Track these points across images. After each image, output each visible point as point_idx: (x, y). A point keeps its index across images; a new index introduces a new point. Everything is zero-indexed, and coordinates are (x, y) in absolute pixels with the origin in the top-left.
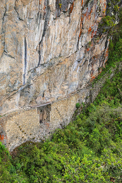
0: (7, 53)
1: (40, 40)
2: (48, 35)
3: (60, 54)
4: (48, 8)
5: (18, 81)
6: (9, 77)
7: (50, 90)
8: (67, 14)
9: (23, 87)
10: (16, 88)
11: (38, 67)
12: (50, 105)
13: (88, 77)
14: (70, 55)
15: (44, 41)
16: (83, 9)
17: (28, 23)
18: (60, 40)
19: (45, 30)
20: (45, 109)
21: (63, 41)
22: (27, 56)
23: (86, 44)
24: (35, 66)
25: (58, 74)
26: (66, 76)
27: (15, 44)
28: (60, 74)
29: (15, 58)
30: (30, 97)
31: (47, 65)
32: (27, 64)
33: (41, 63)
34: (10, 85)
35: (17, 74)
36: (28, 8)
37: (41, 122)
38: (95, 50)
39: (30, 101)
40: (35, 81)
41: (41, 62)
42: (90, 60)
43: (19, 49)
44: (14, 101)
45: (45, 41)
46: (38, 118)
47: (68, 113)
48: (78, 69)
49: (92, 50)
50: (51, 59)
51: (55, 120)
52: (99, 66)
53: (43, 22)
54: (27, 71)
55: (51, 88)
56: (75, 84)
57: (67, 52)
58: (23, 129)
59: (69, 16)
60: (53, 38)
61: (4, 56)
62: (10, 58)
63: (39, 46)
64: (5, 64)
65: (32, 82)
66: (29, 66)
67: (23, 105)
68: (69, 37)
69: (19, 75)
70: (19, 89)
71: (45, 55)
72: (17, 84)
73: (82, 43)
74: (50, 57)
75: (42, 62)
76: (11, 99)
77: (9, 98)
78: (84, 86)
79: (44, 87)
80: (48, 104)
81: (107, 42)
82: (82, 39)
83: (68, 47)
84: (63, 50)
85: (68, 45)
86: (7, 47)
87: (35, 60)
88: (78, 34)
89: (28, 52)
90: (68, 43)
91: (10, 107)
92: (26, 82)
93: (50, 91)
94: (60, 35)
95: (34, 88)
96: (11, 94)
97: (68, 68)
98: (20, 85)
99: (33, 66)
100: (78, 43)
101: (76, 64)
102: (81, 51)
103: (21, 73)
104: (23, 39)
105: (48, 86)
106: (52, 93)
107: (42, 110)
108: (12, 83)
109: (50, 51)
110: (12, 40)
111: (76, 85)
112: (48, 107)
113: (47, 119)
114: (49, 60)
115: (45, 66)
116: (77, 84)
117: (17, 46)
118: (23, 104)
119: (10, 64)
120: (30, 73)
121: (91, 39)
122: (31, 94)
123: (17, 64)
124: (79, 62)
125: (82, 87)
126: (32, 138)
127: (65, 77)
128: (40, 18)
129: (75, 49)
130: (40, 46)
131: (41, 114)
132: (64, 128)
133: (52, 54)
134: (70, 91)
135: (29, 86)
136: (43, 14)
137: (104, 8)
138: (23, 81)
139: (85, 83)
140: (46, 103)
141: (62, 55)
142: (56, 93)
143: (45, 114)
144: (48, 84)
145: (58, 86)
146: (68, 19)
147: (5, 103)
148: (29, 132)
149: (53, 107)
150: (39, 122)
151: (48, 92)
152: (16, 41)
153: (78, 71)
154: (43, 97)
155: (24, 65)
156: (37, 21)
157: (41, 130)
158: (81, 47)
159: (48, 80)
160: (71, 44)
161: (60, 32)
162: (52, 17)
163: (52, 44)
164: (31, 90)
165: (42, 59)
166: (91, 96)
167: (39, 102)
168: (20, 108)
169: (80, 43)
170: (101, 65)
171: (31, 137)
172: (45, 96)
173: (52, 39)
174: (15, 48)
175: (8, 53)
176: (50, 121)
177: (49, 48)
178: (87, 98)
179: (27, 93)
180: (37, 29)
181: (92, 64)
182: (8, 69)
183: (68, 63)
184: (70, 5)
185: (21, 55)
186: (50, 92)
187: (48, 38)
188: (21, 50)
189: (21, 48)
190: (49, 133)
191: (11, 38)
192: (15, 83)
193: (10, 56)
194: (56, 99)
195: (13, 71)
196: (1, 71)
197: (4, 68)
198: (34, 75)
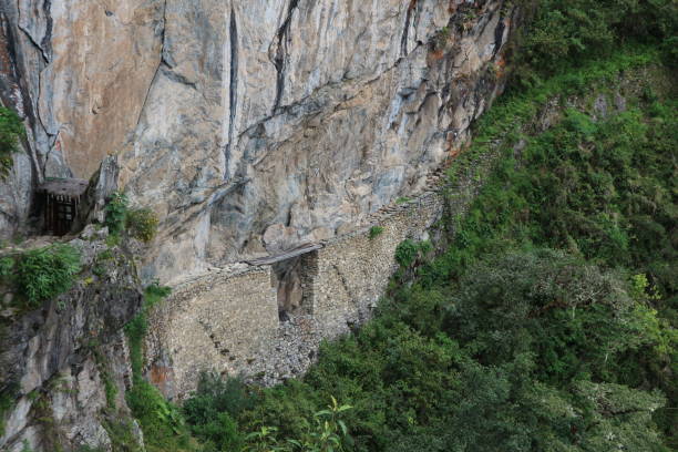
0: (170, 67)
1: (282, 22)
2: (311, 5)
3: (347, 71)
5: (205, 170)
6: (175, 157)
7: (309, 199)
9: (222, 191)
10: (199, 194)
11: (273, 119)
12: (313, 254)
13: (438, 151)
14: (379, 72)
15: (294, 25)
18: (349, 20)
20: (296, 270)
21: (358, 26)
22: (239, 77)
23: (433, 34)
24: (262, 113)
25: (339, 143)
26: (365, 150)
27: (199, 34)
28: (346, 143)
29: (198, 86)
30: (242, 225)
31: (301, 111)
32: (239, 108)
33: (283, 103)
34: (181, 185)
35: (203, 145)
37: (283, 315)
38: (461, 57)
39: (242, 240)
40: (261, 166)
41: (282, 98)
42: (446, 91)
43: (211, 53)
44: (190, 241)
45: (300, 22)
46: (273, 300)
47: (373, 282)
48: (403, 123)
49: (451, 56)
50: (317, 89)
52: (476, 111)
54: (236, 134)
55: (314, 191)
56: (393, 177)
57: (369, 61)
58: (225, 343)
60: (326, 14)
61: (162, 79)
62: (180, 87)
63: (277, 40)
64: (163, 108)
65: (250, 170)
66: (245, 114)
67: (218, 255)
68: (377, 10)
69: (211, 147)
70: (210, 200)
71: (297, 75)
72: (202, 180)
73: (420, 30)
74: (314, 81)
75: (287, 100)
76: (182, 236)
77: (175, 234)
78: (422, 182)
79: (290, 190)
80: (308, 250)
81: (500, 28)
82: (417, 17)
83: (375, 46)
84: (357, 57)
85: (375, 38)
86: (174, 45)
87: (264, 93)
89: (242, 66)
90: (373, 29)
91: (178, 264)
92: (232, 173)
93: (311, 203)
95: (256, 192)
96: (183, 217)
97: (373, 121)
98: (211, 184)
99: (255, 115)
100: (406, 30)
101: (396, 104)
102: (414, 58)
103: (218, 140)
104: (227, 17)
105: (304, 186)
106: (318, 212)
107: (283, 275)
108: (186, 178)
109: (314, 59)
110: (189, 20)
111: (396, 181)
112: (306, 261)
113: (301, 303)
114: (311, 91)
115: (295, 115)
116: (400, 178)
117: (205, 42)
118: (221, 253)
119: (181, 109)
120: (246, 139)
121: (448, 17)
122: (248, 216)
123: (203, 109)
124: (405, 97)
125: (418, 189)
126: (253, 373)
127: (360, 153)
129: (397, 51)
130: (283, 40)
131: (280, 285)
133: (318, 71)
134: (378, 202)
135: (239, 188)
138: (223, 169)
139: (426, 172)
140: (300, 248)
141: (354, 72)
142: (331, 210)
143: (295, 288)
144: (303, 178)
145: (338, 187)
147: (164, 249)
148: (243, 353)
149: (323, 263)
150: (276, 317)
151: (306, 209)
152: (202, 24)
153: (402, 130)
154: (288, 224)
155: (228, 112)
157: (285, 344)
158: (416, 44)
159: (303, 164)
160: (384, 34)
163: (323, 34)
164: (246, 202)
165: (287, 89)
166: (447, 217)
167: (274, 243)
168: (210, 266)
169: (411, 31)
170: (481, 110)
171: (251, 371)
172: (295, 222)
173: (322, 17)
174: (199, 48)
175: (176, 70)
176: (315, 311)
177: (312, 50)
178: (434, 227)
179: (234, 211)
181: (452, 107)
182: (174, 127)
185: (217, 75)
186: (312, 209)
187: (310, 12)
188: (219, 56)
189: (218, 48)
190: (311, 355)
191: (187, 16)
192: (195, 178)
193: (181, 79)
194: (331, 234)
195: (190, 133)
196: (150, 134)
197: (161, 123)
198: (257, 147)
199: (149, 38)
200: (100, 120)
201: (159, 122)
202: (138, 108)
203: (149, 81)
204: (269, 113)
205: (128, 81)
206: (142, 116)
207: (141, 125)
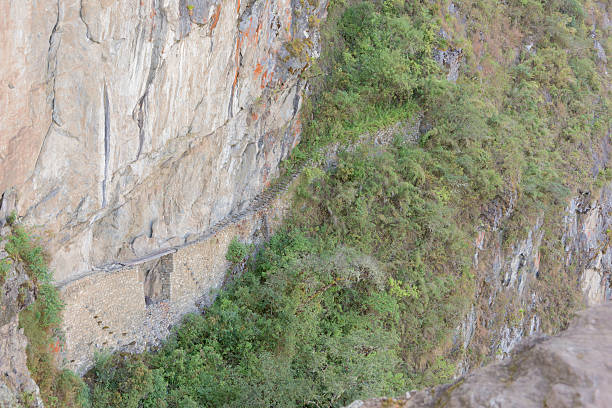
0: (59, 126)
1: (142, 94)
2: (162, 82)
3: (190, 129)
4: (163, 13)
5: (88, 200)
6: (65, 190)
7: (166, 218)
8: (206, 28)
9: (101, 214)
10: (83, 216)
11: (138, 162)
12: (170, 256)
13: (258, 184)
14: (213, 129)
15: (150, 96)
16: (240, 20)
17: (111, 50)
18: (190, 93)
19: (153, 69)
20: (158, 271)
21: (197, 97)
22: (111, 133)
23: (251, 103)
24: (129, 158)
25: (187, 178)
26: (205, 181)
27: (80, 102)
28: (191, 179)
29: (81, 138)
30: (117, 238)
31: (158, 156)
32: (112, 155)
33: (144, 150)
34: (69, 209)
35: (86, 181)
36: (112, 14)
37: (148, 300)
38: (270, 119)
39: (117, 248)
40: (130, 196)
41: (144, 147)
42: (261, 142)
43: (90, 114)
44: (77, 250)
45: (155, 94)
46: (141, 290)
47: (213, 275)
48: (232, 164)
49: (264, 118)
50: (169, 141)
51: (182, 293)
52: (282, 156)
53: (149, 47)
54: (110, 173)
55: (170, 213)
56: (226, 201)
57: (206, 122)
58: (106, 322)
59: (211, 35)
60: (174, 88)
61: (53, 134)
62: (67, 139)
63: (138, 107)
64: (54, 155)
65: (122, 200)
66: (116, 159)
67: (99, 259)
68: (211, 86)
69: (91, 182)
70: (92, 220)
71: (154, 130)
72: (85, 206)
73: (241, 100)
74: (166, 135)
75: (147, 148)
76: (71, 246)
77: (67, 245)
78: (246, 205)
79: (151, 212)
80: (166, 254)
81: (297, 98)
82: (239, 91)
83: (210, 111)
84: (197, 118)
85: (209, 106)
86: (61, 109)
87: (130, 143)
88: (232, 77)
89: (113, 123)
90: (209, 100)
92: (108, 200)
93: (167, 221)
94: (190, 80)
95: (126, 214)
97: (210, 163)
98: (93, 209)
99: (124, 159)
100: (232, 100)
101: (227, 151)
102: (238, 119)
103: (96, 178)
104: (101, 90)
105: (162, 208)
106: (172, 227)
107: (148, 272)
108: (74, 204)
109: (166, 121)
110: (73, 92)
111: (228, 204)
112: (165, 262)
113: (162, 292)
114: (165, 142)
115: (154, 159)
116: (231, 202)
117: (85, 107)
118: (101, 258)
119: (68, 156)
120: (118, 177)
121: (260, 91)
122: (121, 231)
123: (84, 155)
124: (233, 146)
125: (243, 209)
126: (127, 343)
127: (202, 185)
128: (143, 37)
129: (226, 115)
130: (143, 106)
131: (146, 280)
132: (205, 313)
133: (169, 128)
134: (216, 219)
135: (114, 211)
136: (148, 29)
137: (287, 20)
138: (101, 198)
139: (249, 198)
140: (160, 253)
141: (195, 130)
142: (181, 225)
143: (157, 281)
144: (161, 204)
145: (187, 208)
146: (207, 42)
147: (58, 256)
148: (119, 329)
149: (177, 262)
150: (143, 302)
151: (163, 224)
152: (82, 94)
153: (231, 169)
154: (151, 236)
155: (103, 157)
156: (134, 47)
157: (151, 321)
158: (239, 109)
159: (161, 194)
160: (216, 103)
161: (189, 74)
162: (171, 36)
163: (172, 104)
164: (119, 221)
165: (147, 140)
166: (265, 229)
167: (141, 250)
168: (93, 267)
169: (235, 100)
170: (286, 154)
171: (126, 341)
172: (155, 235)
173: (171, 90)
174: (80, 112)
175: (63, 127)
176: (171, 297)
177: (164, 113)
178: (255, 235)
179: (110, 228)
180: (134, 65)
181: (266, 152)
182: (63, 168)
183: (208, 150)
184: (212, 8)
185: (94, 131)
186: (168, 224)
187: (162, 87)
188: (95, 118)
189: (94, 112)
190: (169, 328)
191: (71, 89)
192: (80, 205)
193: (68, 134)
194: (182, 241)
195: (75, 172)
196: (45, 174)
197: (53, 166)
198: (127, 182)
199: (43, 105)
200: (5, 164)
201: (52, 165)
202: (35, 156)
203: (43, 136)
204: (134, 158)
205: (27, 136)
206: (39, 161)
207: (38, 167)
